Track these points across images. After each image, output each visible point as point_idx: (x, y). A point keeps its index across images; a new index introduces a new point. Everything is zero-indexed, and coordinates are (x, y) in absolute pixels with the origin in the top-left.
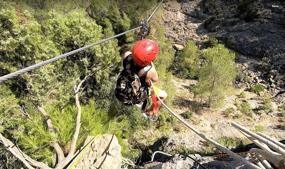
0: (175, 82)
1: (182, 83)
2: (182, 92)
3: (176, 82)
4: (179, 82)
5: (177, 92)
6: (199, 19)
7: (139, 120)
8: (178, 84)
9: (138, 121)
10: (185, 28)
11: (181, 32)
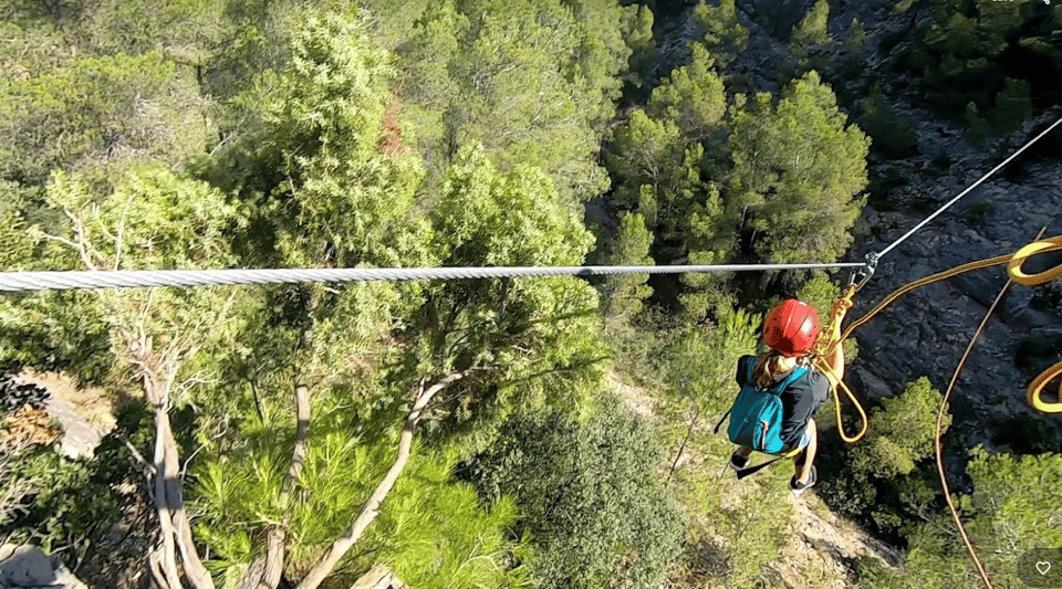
0: (801, 510)
1: (828, 527)
2: (815, 564)
3: (807, 512)
4: (817, 518)
5: (792, 552)
6: (1003, 322)
7: (598, 573)
8: (809, 520)
9: (588, 578)
10: (926, 326)
11: (902, 334)
